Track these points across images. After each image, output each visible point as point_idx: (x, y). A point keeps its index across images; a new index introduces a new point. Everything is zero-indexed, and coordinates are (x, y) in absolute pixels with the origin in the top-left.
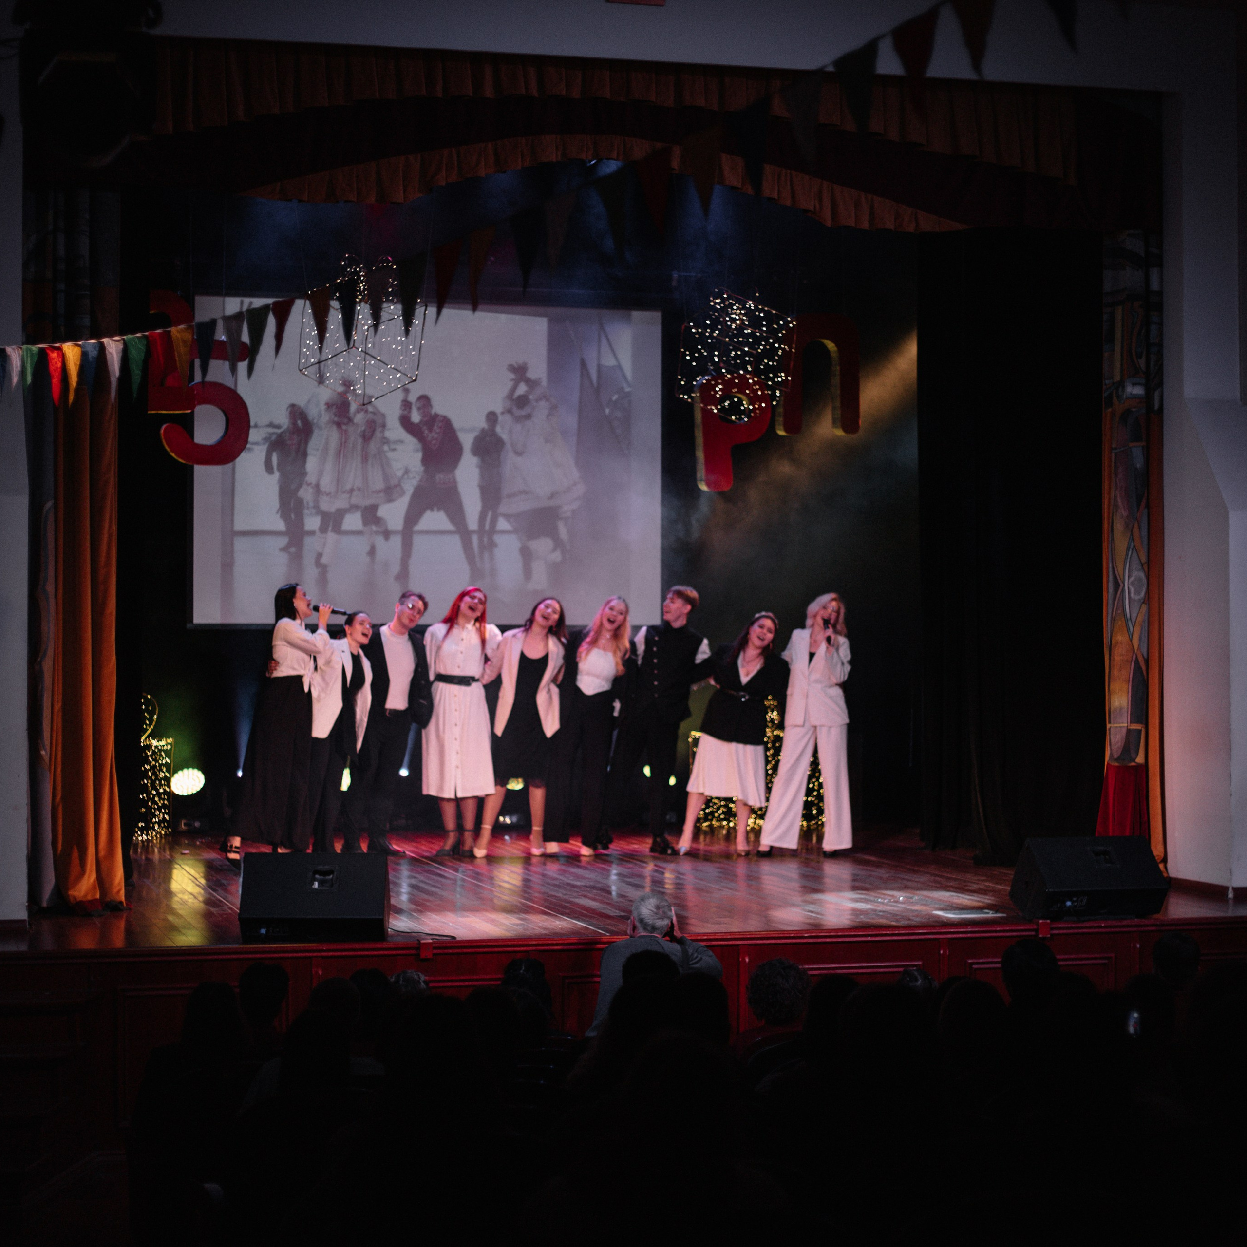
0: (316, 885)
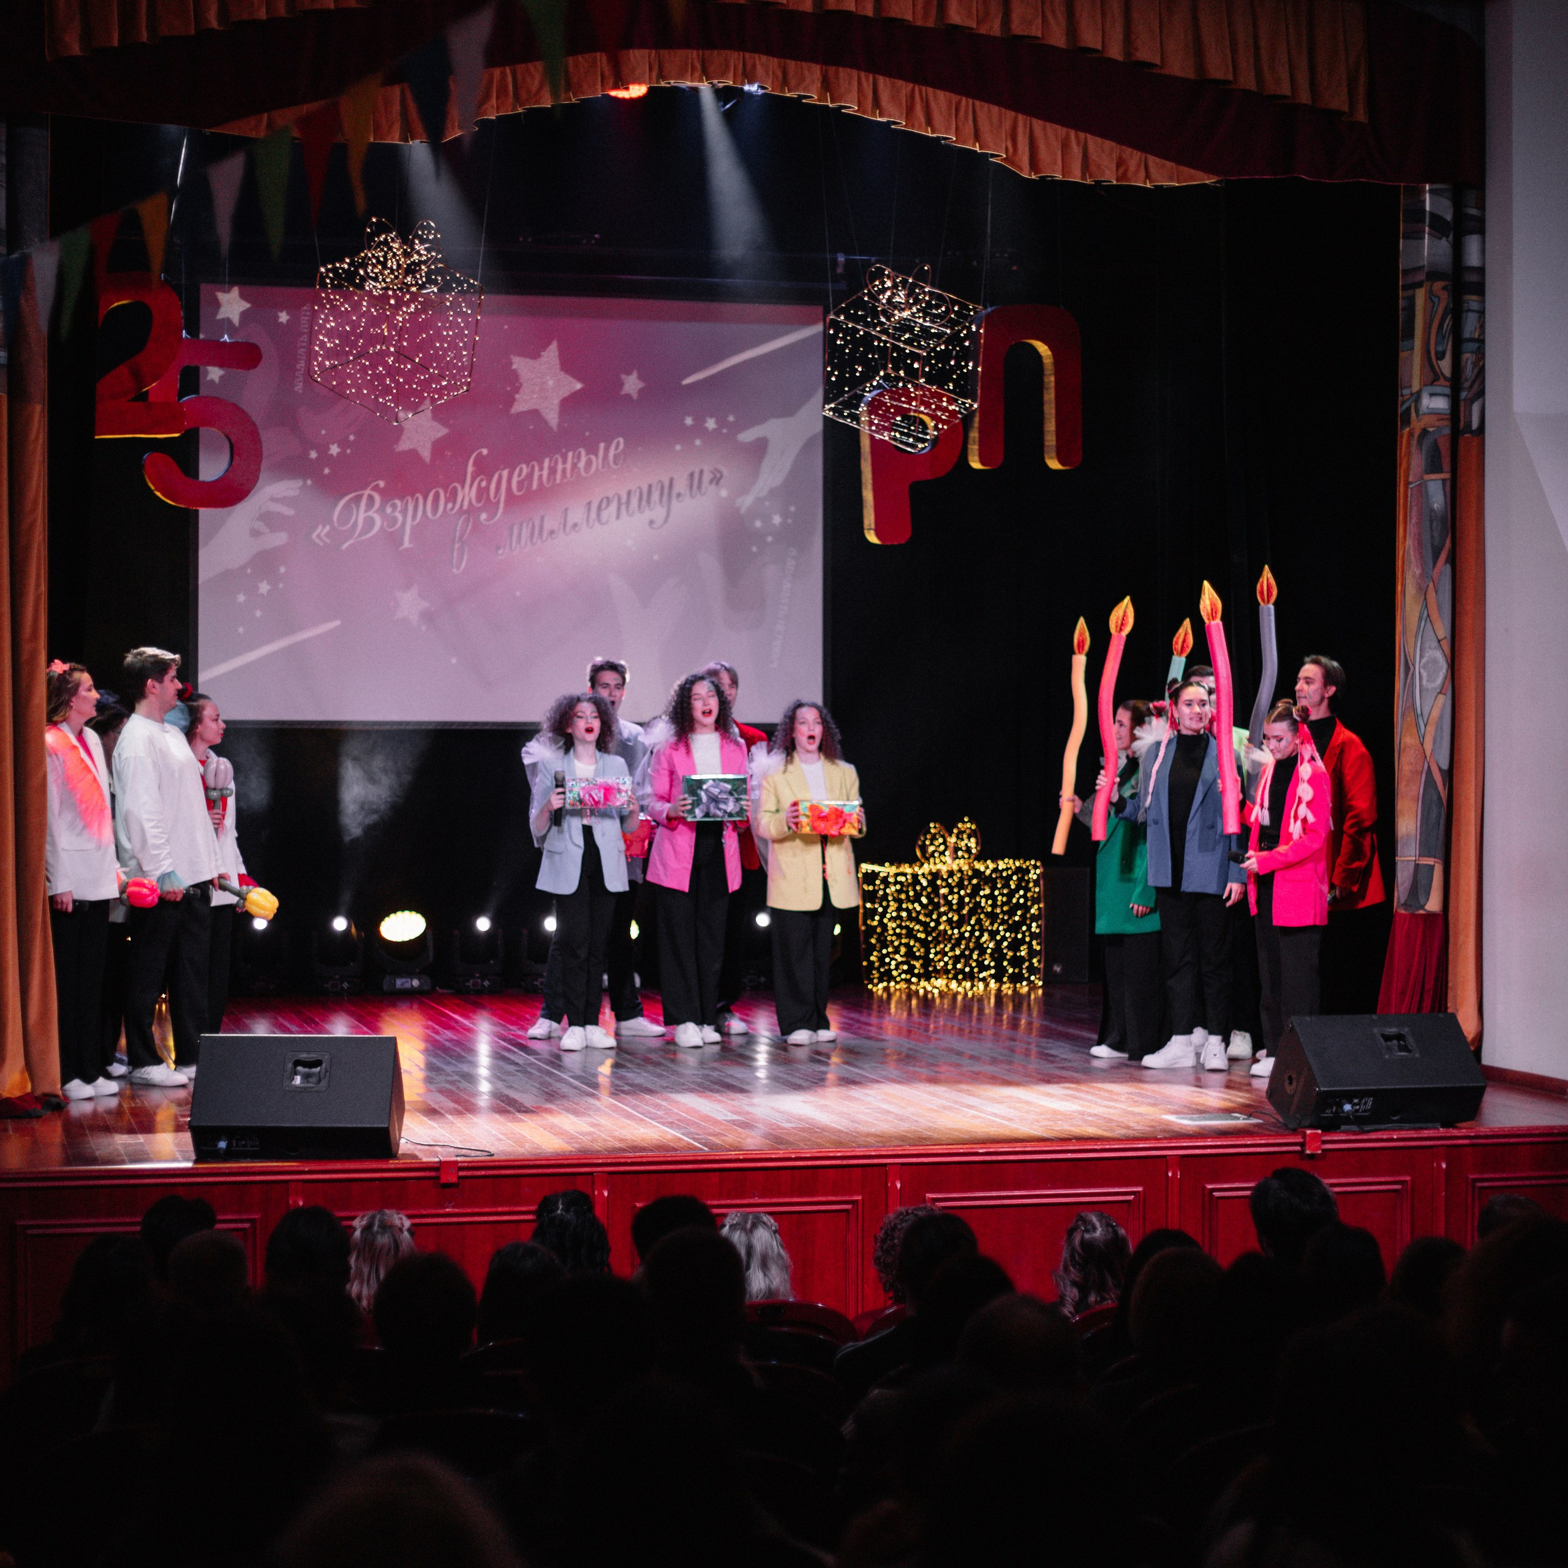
0: (298, 1080)
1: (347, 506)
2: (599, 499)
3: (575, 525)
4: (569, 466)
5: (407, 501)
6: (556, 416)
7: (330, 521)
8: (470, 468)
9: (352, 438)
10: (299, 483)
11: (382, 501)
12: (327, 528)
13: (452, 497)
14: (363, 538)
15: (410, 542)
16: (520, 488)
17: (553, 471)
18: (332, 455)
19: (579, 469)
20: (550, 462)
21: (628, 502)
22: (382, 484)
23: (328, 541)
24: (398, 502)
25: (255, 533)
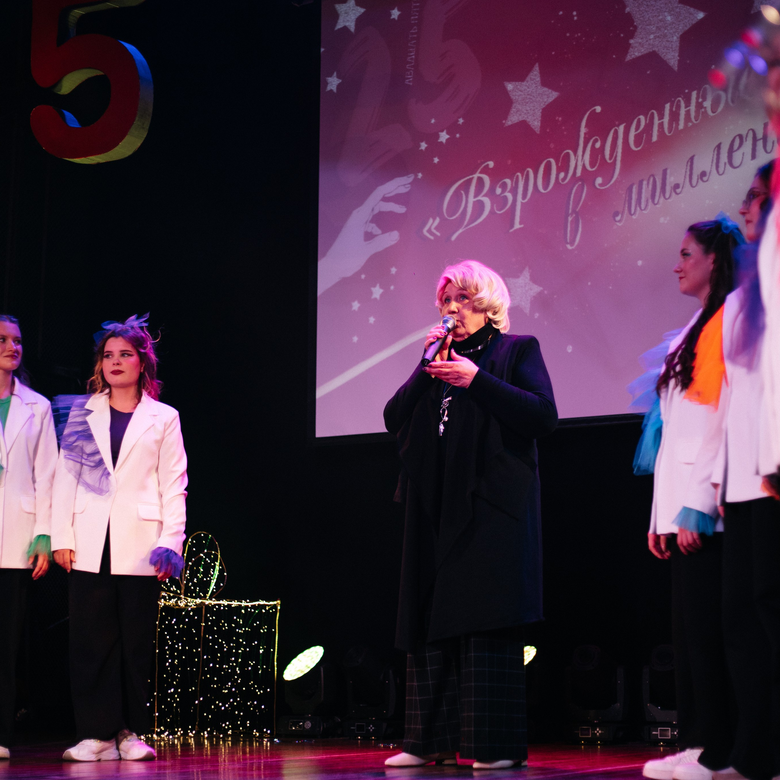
1: (457, 196)
2: (731, 139)
3: (703, 174)
4: (693, 108)
5: (518, 177)
6: (677, 54)
7: (440, 213)
8: (583, 130)
9: (461, 121)
10: (410, 178)
11: (491, 181)
12: (438, 220)
13: (564, 167)
14: (471, 226)
15: (521, 223)
16: (637, 142)
17: (675, 117)
18: (441, 142)
19: (705, 108)
20: (671, 107)
21: (765, 139)
22: (491, 164)
23: (438, 234)
24: (508, 181)
25: (369, 236)
